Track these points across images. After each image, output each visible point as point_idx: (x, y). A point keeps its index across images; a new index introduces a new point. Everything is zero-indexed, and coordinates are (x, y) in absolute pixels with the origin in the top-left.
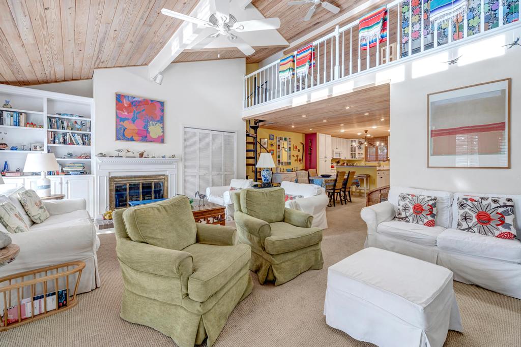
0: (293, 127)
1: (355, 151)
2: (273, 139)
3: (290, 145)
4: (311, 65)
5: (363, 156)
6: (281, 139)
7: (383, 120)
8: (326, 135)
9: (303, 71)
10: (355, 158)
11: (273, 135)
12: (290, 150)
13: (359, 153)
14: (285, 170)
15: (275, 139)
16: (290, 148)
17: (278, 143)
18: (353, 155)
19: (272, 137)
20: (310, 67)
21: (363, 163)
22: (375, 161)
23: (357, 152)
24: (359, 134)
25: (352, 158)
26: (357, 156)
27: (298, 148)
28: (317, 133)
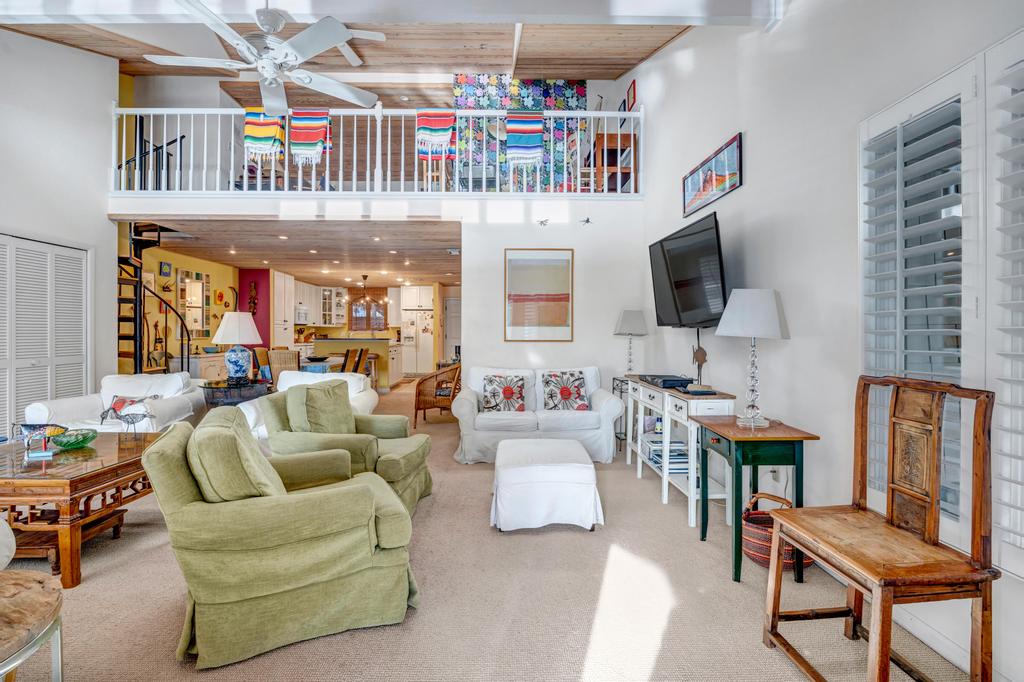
0: (233, 252)
1: (330, 310)
2: (168, 275)
3: (208, 290)
4: (325, 148)
5: (345, 320)
6: (188, 274)
7: (407, 263)
8: (287, 276)
9: (309, 154)
10: (330, 323)
11: (169, 265)
12: (208, 304)
13: (338, 315)
14: (200, 350)
15: (173, 274)
16: (208, 298)
17: (180, 286)
18: (328, 318)
19: (166, 269)
20: (324, 153)
21: (343, 334)
22: (366, 330)
23: (334, 312)
24: (348, 280)
25: (325, 323)
26: (334, 320)
27: (225, 300)
28: (271, 271)
